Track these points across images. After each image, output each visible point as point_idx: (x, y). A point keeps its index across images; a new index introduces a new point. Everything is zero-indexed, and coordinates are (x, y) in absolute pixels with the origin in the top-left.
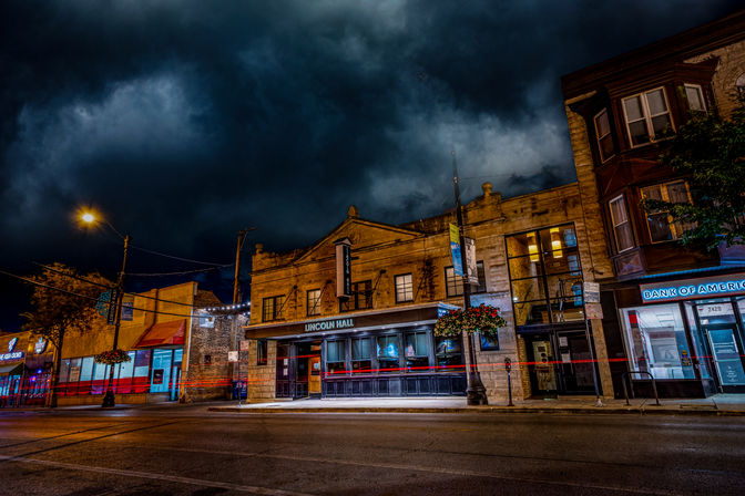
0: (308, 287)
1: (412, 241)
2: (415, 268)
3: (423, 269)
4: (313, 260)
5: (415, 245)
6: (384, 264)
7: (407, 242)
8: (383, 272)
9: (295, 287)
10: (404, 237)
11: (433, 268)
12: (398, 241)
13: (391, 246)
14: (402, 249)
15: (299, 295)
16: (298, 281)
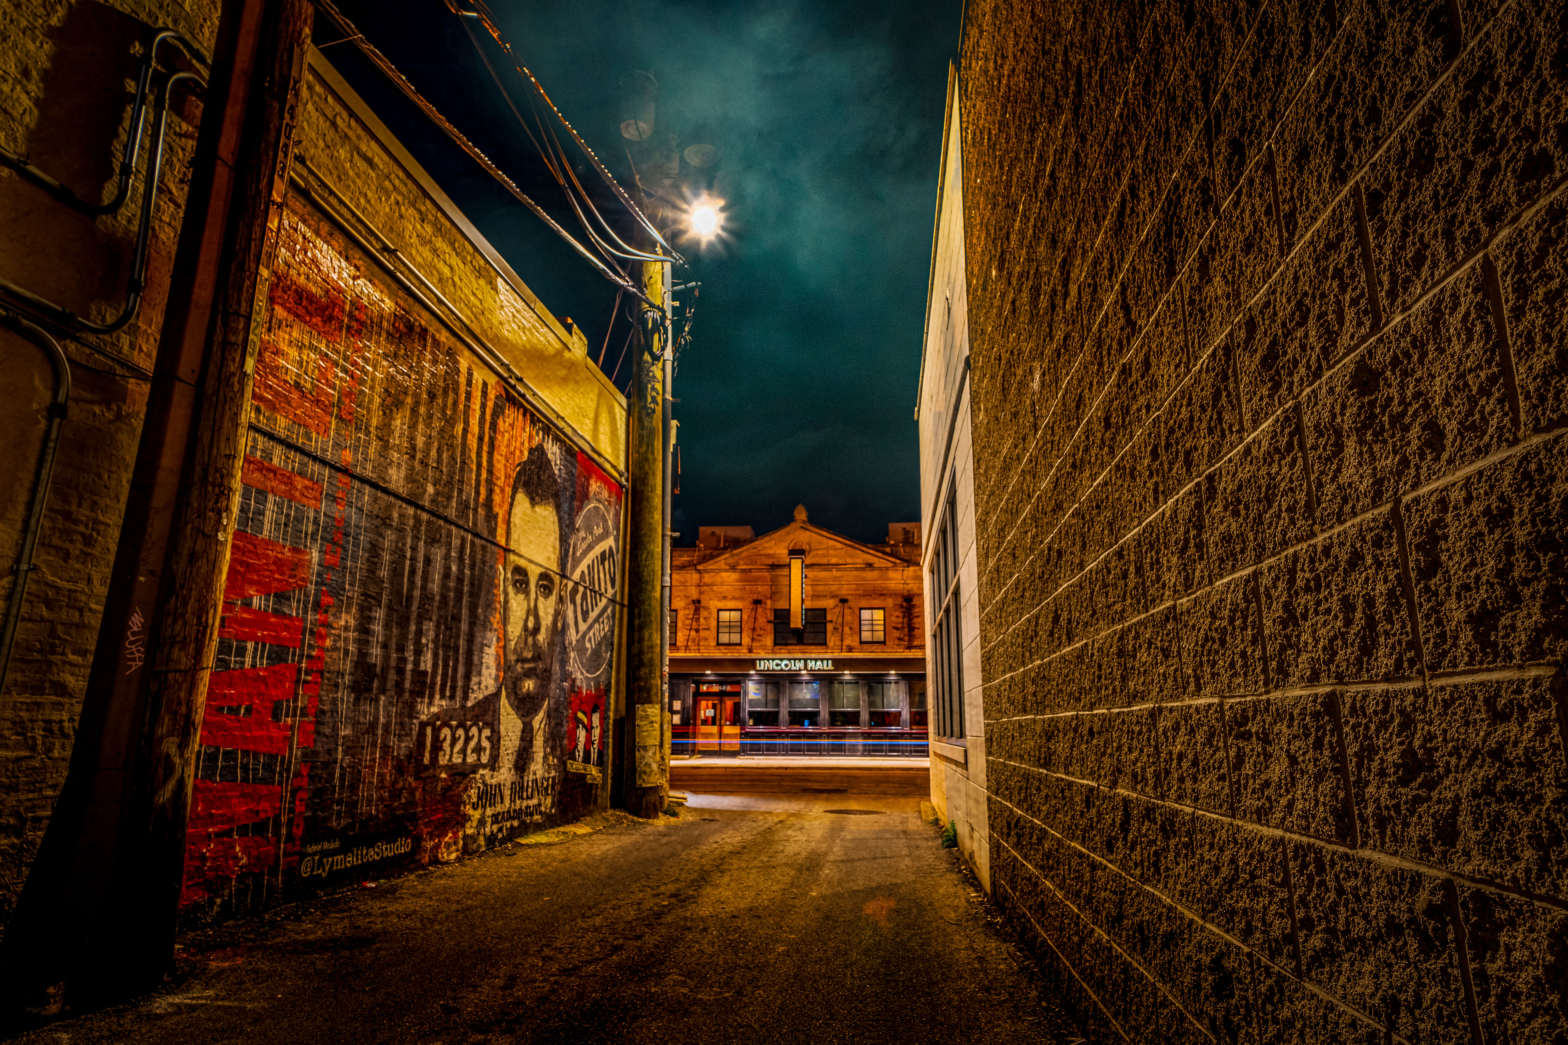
0: (721, 605)
1: (887, 569)
2: (890, 602)
3: (902, 606)
4: (733, 568)
5: (891, 574)
6: (845, 592)
7: (880, 569)
8: (844, 601)
9: (697, 602)
10: (878, 562)
11: (914, 606)
12: (870, 565)
13: (857, 569)
14: (870, 575)
15: (703, 614)
16: (701, 593)
